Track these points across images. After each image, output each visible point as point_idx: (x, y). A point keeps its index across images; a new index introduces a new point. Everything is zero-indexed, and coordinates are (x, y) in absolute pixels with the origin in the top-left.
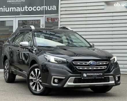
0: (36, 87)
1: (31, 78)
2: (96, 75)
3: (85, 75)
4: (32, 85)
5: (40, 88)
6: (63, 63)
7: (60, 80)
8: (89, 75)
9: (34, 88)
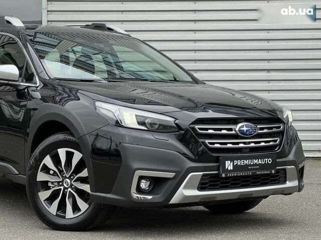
0: (62, 207)
1: (41, 177)
2: (256, 165)
3: (229, 165)
4: (46, 200)
5: (76, 208)
6: (163, 128)
7: (156, 183)
8: (239, 163)
9: (53, 209)
